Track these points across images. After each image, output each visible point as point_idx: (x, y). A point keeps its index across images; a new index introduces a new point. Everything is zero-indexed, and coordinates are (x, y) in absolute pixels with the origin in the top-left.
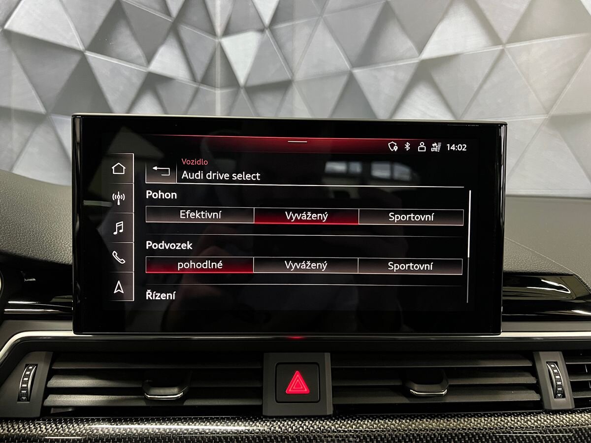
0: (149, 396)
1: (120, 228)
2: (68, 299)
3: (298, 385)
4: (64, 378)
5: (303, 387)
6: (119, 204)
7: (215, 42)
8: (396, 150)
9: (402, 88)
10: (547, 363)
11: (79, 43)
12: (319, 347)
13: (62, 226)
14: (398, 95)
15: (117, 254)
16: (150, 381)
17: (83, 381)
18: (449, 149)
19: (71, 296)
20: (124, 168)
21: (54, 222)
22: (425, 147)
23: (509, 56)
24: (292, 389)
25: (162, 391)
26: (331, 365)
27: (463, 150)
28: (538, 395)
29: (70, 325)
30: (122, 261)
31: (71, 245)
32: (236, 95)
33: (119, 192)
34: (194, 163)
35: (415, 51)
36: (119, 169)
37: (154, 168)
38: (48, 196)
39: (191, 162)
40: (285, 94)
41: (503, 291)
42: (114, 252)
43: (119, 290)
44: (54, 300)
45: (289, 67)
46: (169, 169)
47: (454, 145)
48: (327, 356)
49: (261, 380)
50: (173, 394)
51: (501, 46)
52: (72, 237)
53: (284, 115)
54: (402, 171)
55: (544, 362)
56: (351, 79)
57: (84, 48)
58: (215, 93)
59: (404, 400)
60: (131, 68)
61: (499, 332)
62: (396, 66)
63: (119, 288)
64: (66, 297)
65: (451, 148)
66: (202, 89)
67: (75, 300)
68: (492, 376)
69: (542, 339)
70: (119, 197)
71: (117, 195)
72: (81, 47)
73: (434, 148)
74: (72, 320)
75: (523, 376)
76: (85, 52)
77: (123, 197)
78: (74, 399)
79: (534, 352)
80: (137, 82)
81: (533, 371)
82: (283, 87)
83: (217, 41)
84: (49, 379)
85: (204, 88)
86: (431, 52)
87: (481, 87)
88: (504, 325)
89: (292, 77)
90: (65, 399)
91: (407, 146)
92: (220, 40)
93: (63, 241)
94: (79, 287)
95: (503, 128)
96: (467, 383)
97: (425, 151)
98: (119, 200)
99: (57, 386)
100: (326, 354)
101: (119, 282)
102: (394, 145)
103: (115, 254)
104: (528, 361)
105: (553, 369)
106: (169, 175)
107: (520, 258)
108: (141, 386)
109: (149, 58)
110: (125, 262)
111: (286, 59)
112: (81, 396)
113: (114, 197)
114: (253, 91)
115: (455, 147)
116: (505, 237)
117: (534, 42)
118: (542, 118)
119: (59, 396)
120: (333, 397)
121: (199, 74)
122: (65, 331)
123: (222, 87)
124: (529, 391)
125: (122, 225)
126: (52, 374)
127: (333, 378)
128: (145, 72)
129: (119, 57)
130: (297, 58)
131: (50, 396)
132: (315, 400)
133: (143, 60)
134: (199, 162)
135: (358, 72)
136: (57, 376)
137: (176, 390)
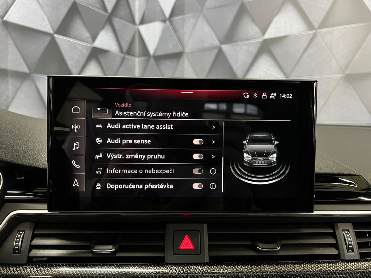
0: (94, 251)
1: (76, 146)
2: (44, 190)
3: (187, 244)
4: (41, 239)
5: (190, 245)
6: (76, 131)
7: (135, 28)
8: (248, 98)
9: (252, 57)
10: (343, 230)
11: (50, 29)
12: (200, 220)
13: (41, 144)
14: (249, 61)
15: (75, 162)
16: (95, 241)
17: (53, 241)
18: (281, 97)
19: (46, 188)
20: (79, 109)
21: (35, 142)
22: (266, 96)
23: (319, 37)
24: (183, 246)
25: (102, 247)
26: (208, 232)
27: (290, 97)
28: (337, 250)
29: (46, 206)
30: (78, 167)
31: (46, 156)
32: (148, 61)
33: (76, 124)
34: (123, 105)
35: (260, 34)
36: (76, 109)
37: (98, 109)
38: (32, 126)
39: (121, 105)
40: (179, 61)
41: (315, 185)
42: (73, 161)
43: (76, 185)
44: (35, 191)
45: (181, 44)
46: (107, 109)
47: (284, 95)
48: (205, 226)
49: (164, 240)
50: (109, 249)
51: (314, 30)
52: (47, 151)
53: (177, 75)
54: (252, 109)
55: (340, 229)
56: (220, 51)
57: (53, 32)
58: (135, 60)
59: (253, 253)
60: (83, 45)
61: (313, 211)
62: (249, 43)
63: (76, 183)
64: (43, 189)
65: (283, 97)
66: (127, 57)
67: (49, 190)
68: (309, 239)
69: (340, 215)
70: (76, 127)
71: (75, 126)
72: (51, 32)
73: (272, 97)
74: (46, 203)
75: (327, 238)
76: (54, 34)
77: (79, 127)
78: (48, 252)
79: (334, 224)
80: (86, 53)
81: (334, 235)
82: (177, 56)
83: (136, 27)
84: (32, 240)
85: (128, 57)
86: (269, 34)
87: (301, 56)
88: (316, 207)
89: (183, 50)
90: (42, 252)
91: (255, 95)
92: (138, 27)
93: (41, 154)
94: (51, 182)
95: (315, 84)
96: (293, 243)
97: (266, 98)
98: (76, 129)
99: (37, 244)
100: (204, 224)
101: (76, 179)
102: (247, 95)
103: (73, 162)
104: (331, 229)
105: (346, 234)
106: (107, 113)
107: (326, 165)
108: (89, 244)
109: (94, 38)
110: (79, 167)
111: (179, 39)
112: (52, 250)
113: (73, 127)
114: (159, 59)
115: (285, 96)
116: (316, 151)
117: (335, 28)
118: (339, 76)
119: (38, 250)
120: (209, 251)
121: (125, 48)
122: (42, 210)
123: (139, 56)
124: (331, 248)
125: (78, 144)
126: (34, 236)
127: (209, 240)
128: (91, 47)
129: (75, 38)
130: (186, 38)
131: (33, 250)
132: (198, 254)
133: (90, 40)
134: (126, 105)
135: (225, 47)
136: (37, 238)
137: (111, 247)
